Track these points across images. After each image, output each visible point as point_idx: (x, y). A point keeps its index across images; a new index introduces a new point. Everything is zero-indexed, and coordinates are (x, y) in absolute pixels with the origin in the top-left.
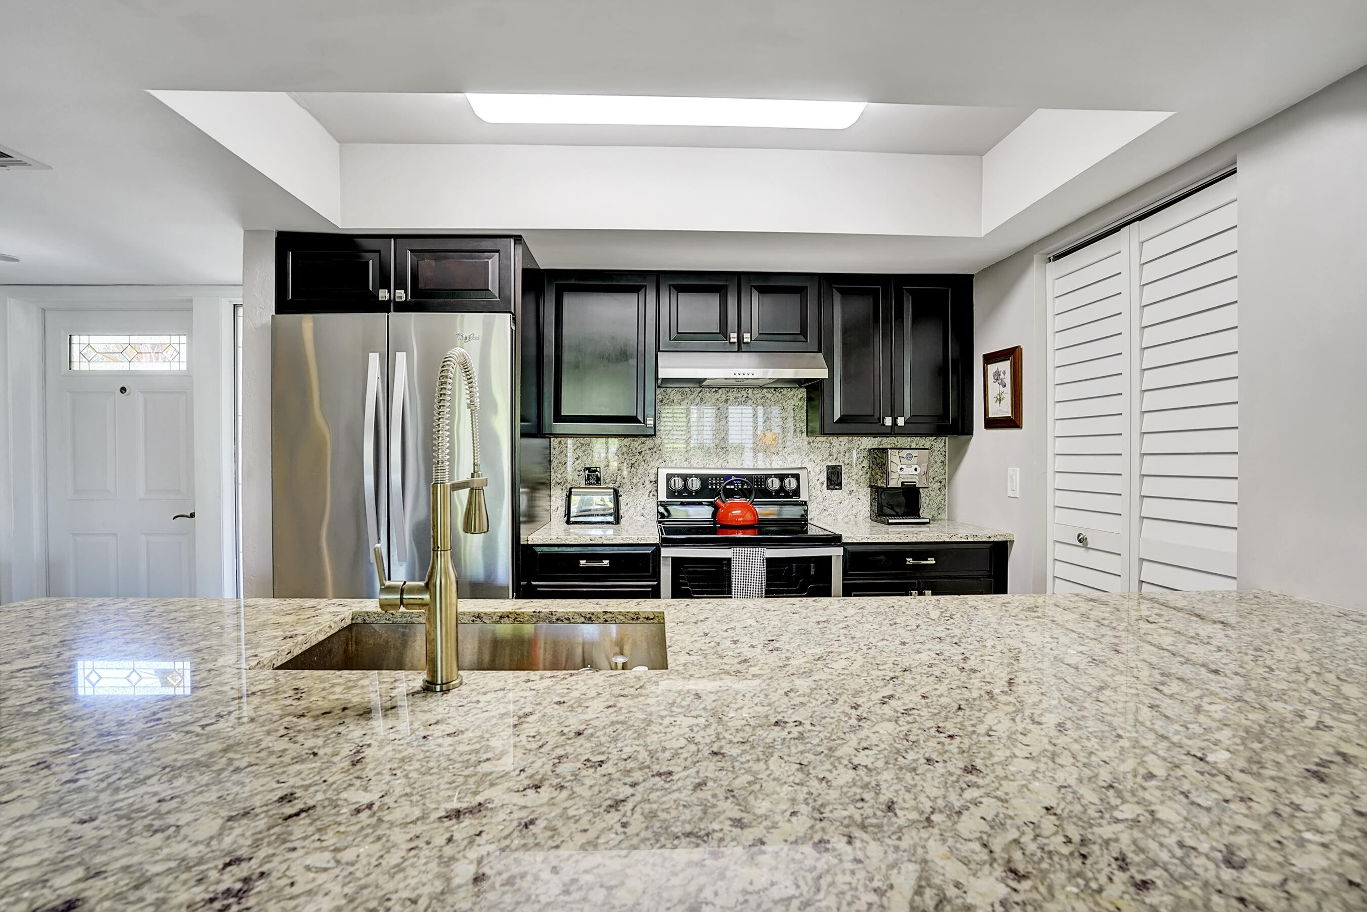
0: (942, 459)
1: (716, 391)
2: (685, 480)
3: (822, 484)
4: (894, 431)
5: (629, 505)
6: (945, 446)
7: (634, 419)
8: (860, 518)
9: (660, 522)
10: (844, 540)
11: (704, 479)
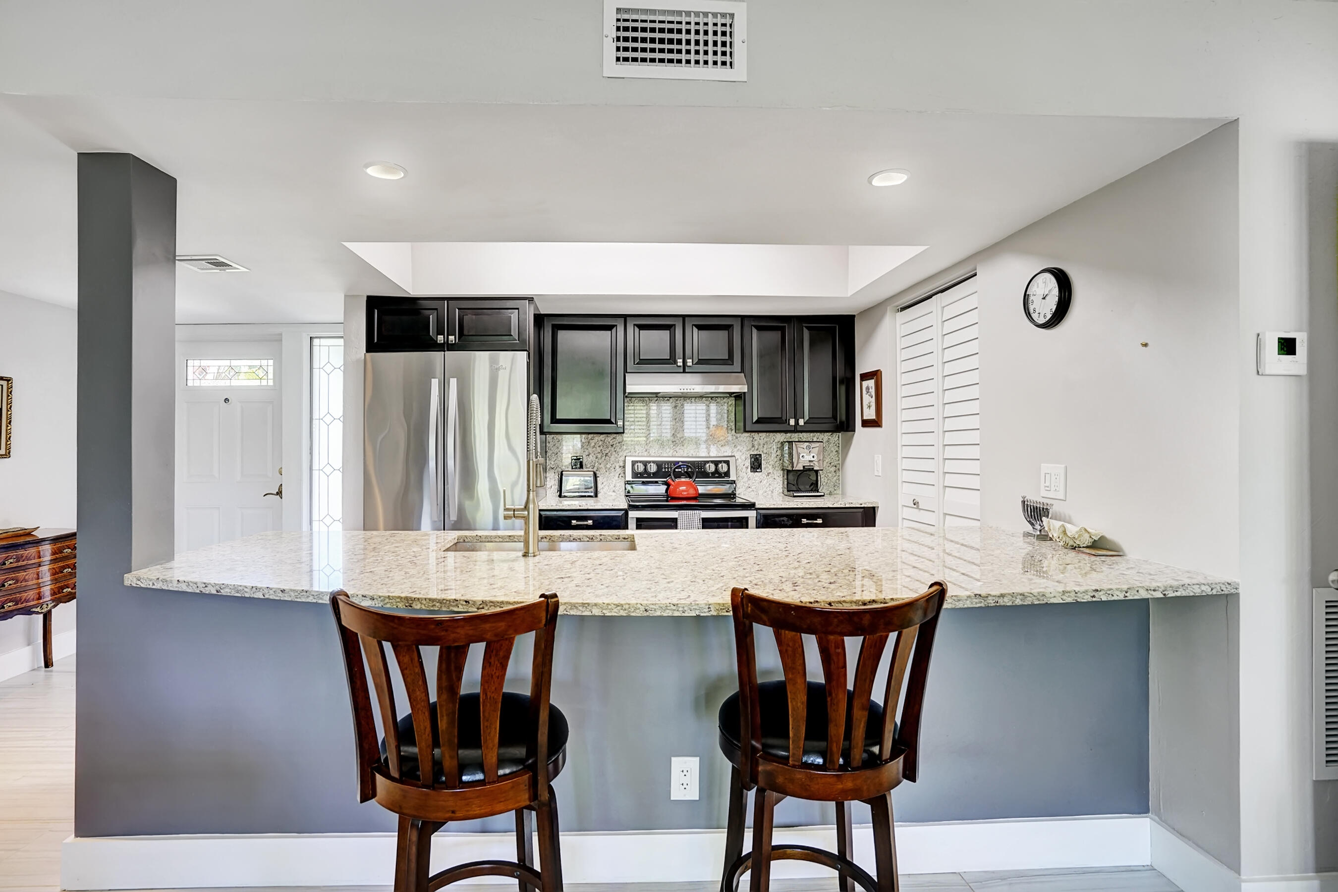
0: (837, 449)
1: (668, 400)
2: (645, 466)
3: (747, 468)
4: (796, 429)
5: (604, 484)
6: (839, 439)
7: (608, 421)
8: (776, 493)
9: (627, 496)
10: (757, 506)
11: (659, 465)
